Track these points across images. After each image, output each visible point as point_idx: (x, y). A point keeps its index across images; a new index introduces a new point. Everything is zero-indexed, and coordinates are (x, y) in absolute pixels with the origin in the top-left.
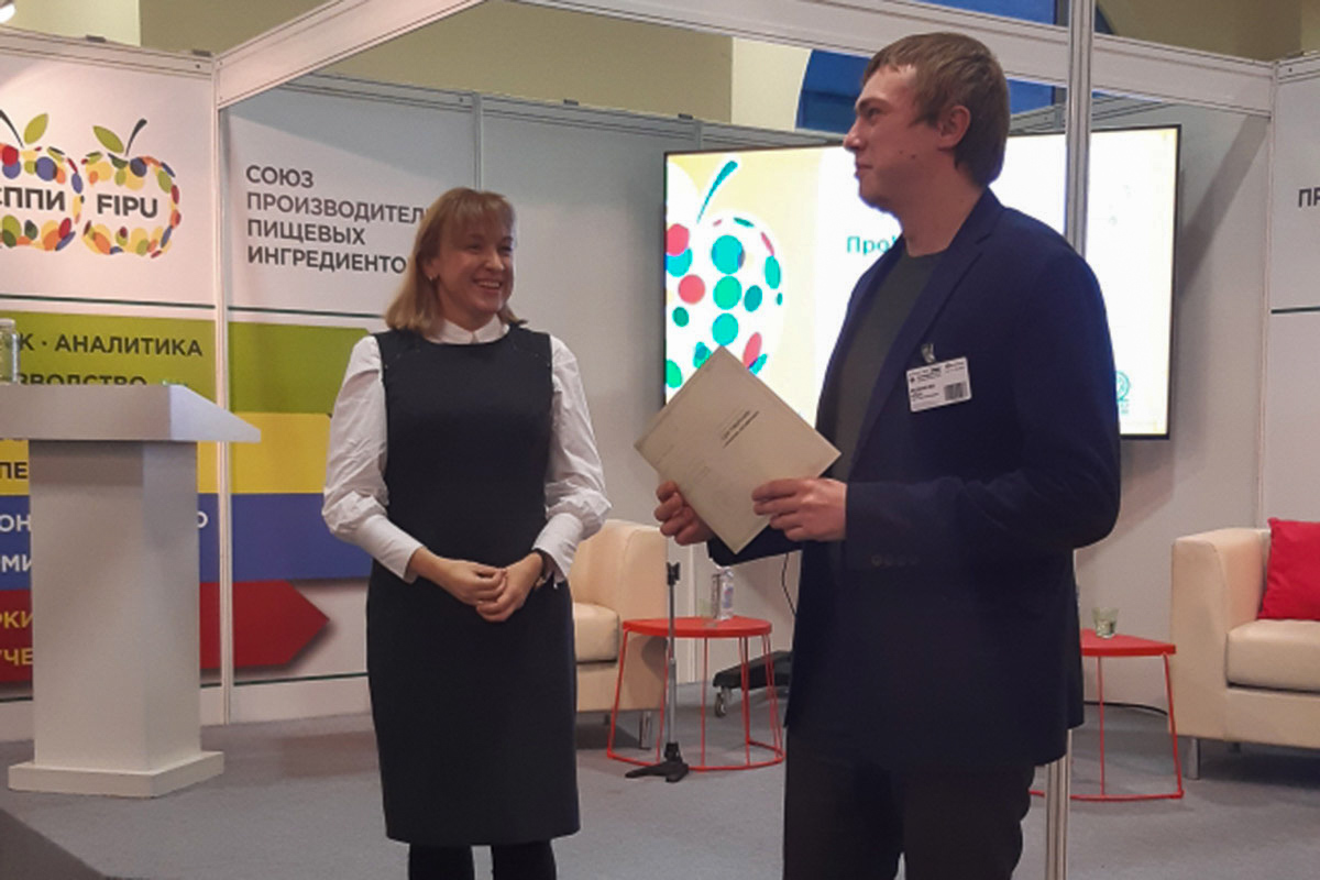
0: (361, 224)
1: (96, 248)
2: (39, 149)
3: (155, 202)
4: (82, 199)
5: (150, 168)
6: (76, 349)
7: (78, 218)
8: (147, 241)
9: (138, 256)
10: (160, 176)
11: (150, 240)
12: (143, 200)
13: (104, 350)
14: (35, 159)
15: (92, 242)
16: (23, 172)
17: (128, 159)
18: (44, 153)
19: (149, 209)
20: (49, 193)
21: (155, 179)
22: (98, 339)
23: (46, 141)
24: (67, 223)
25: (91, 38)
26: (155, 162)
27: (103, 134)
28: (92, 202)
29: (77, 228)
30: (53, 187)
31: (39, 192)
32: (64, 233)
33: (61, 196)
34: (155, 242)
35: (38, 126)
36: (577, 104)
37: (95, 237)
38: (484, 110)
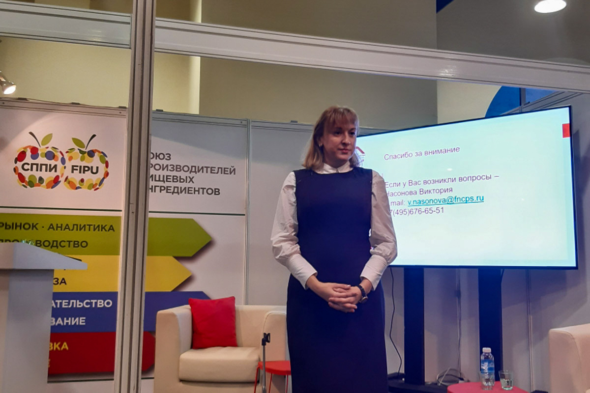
0: (193, 174)
1: (69, 187)
2: (47, 148)
3: (97, 168)
4: (65, 167)
5: (96, 154)
6: (57, 230)
7: (62, 175)
8: (92, 184)
9: (89, 190)
10: (101, 157)
11: (94, 184)
12: (92, 167)
13: (70, 230)
14: (46, 152)
15: (68, 185)
16: (40, 156)
17: (87, 151)
18: (50, 149)
19: (94, 171)
20: (50, 165)
21: (99, 158)
22: (67, 225)
23: (50, 145)
24: (57, 177)
25: (73, 103)
26: (99, 152)
27: (77, 142)
28: (69, 168)
29: (62, 179)
30: (53, 163)
31: (46, 165)
32: (56, 181)
33: (55, 166)
34: (96, 184)
35: (48, 138)
36: (296, 122)
37: (69, 183)
38: (252, 126)
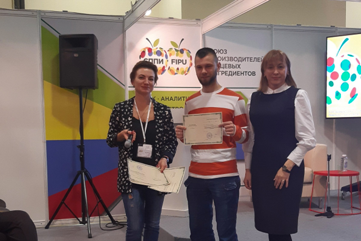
0: (240, 63)
1: (171, 73)
2: (157, 48)
3: (186, 60)
4: (168, 61)
5: (185, 51)
6: (166, 100)
7: (167, 66)
8: (183, 71)
9: (182, 75)
10: (187, 54)
11: (185, 70)
12: (183, 60)
13: (173, 100)
14: (156, 51)
15: (170, 72)
16: (153, 54)
17: (179, 49)
18: (158, 49)
19: (184, 62)
20: (159, 60)
21: (186, 54)
22: (171, 97)
23: (159, 46)
24: (164, 67)
25: (170, 18)
26: (186, 50)
27: (173, 43)
28: (170, 61)
29: (166, 68)
30: (160, 58)
31: (157, 60)
32: (163, 70)
33: (162, 60)
34: (186, 71)
35: (157, 42)
36: (300, 25)
37: (171, 70)
38: (274, 29)
